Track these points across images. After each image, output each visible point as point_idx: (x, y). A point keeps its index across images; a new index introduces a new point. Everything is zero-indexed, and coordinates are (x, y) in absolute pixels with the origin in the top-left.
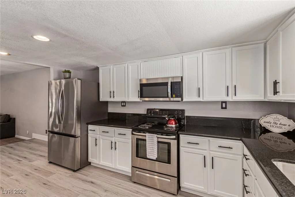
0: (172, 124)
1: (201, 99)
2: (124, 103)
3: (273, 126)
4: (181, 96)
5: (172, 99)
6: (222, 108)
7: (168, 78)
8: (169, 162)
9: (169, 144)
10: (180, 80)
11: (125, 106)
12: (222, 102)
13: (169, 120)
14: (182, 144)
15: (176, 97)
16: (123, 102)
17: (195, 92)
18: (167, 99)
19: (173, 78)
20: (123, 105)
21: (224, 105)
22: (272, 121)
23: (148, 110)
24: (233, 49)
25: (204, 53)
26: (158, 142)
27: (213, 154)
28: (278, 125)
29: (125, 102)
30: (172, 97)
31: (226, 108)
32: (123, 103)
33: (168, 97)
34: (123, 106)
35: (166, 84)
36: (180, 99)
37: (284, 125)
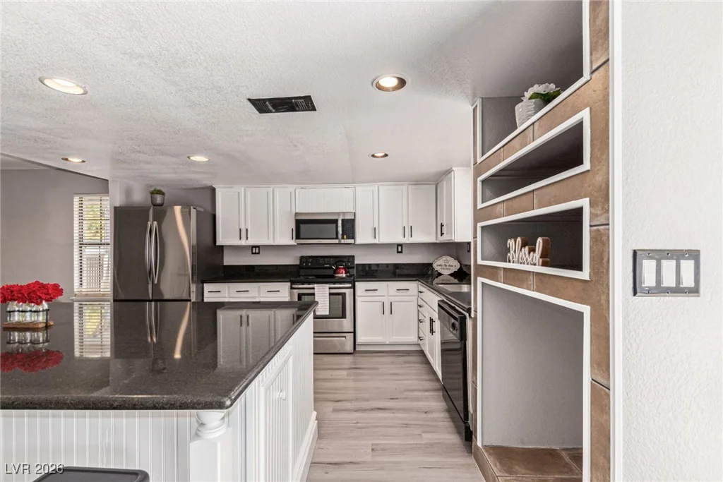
0: (342, 273)
1: (376, 241)
2: (257, 249)
3: (443, 269)
4: (353, 238)
5: (343, 241)
6: (398, 252)
7: (338, 214)
8: (344, 316)
9: (344, 295)
10: (353, 218)
11: (259, 253)
12: (399, 245)
13: (337, 268)
14: (358, 293)
15: (348, 238)
16: (256, 247)
17: (370, 233)
18: (337, 241)
19: (344, 213)
20: (254, 251)
21: (400, 248)
22: (443, 264)
23: (302, 258)
24: (410, 186)
25: (380, 187)
26: (331, 294)
27: (392, 299)
28: (448, 267)
29: (258, 247)
30: (343, 238)
31: (401, 252)
32: (254, 249)
33: (337, 238)
34: (256, 253)
35: (335, 221)
36: (351, 241)
37: (452, 266)
